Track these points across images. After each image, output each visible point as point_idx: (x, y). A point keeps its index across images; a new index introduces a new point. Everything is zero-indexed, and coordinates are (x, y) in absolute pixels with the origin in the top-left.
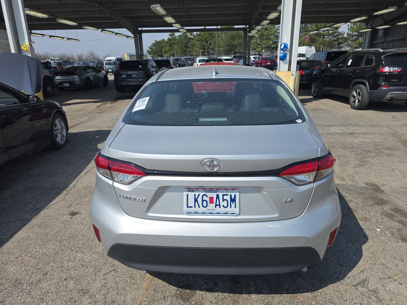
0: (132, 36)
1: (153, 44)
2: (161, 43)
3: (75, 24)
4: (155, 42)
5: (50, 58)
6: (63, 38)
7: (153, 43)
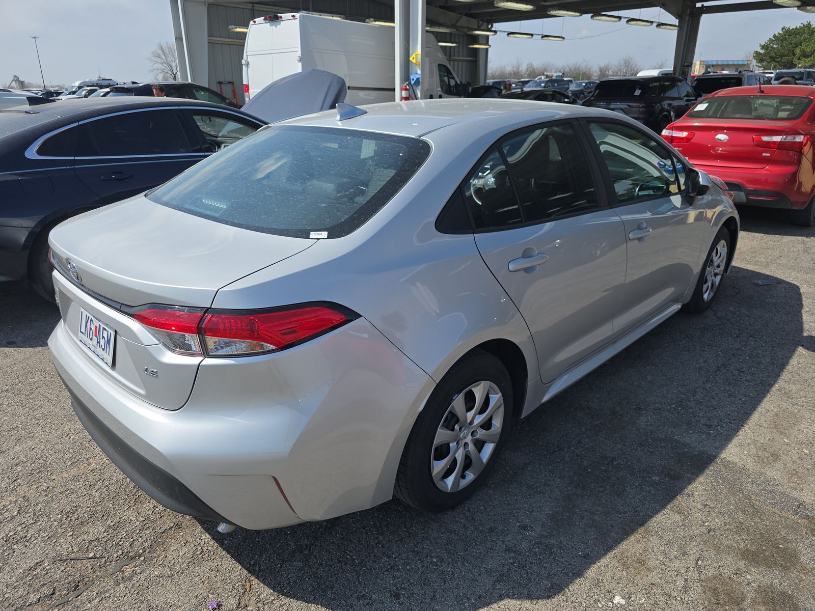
0: (676, 21)
1: (775, 36)
2: (799, 34)
3: (529, 7)
4: (781, 32)
5: (545, 73)
6: (532, 35)
7: (777, 35)
